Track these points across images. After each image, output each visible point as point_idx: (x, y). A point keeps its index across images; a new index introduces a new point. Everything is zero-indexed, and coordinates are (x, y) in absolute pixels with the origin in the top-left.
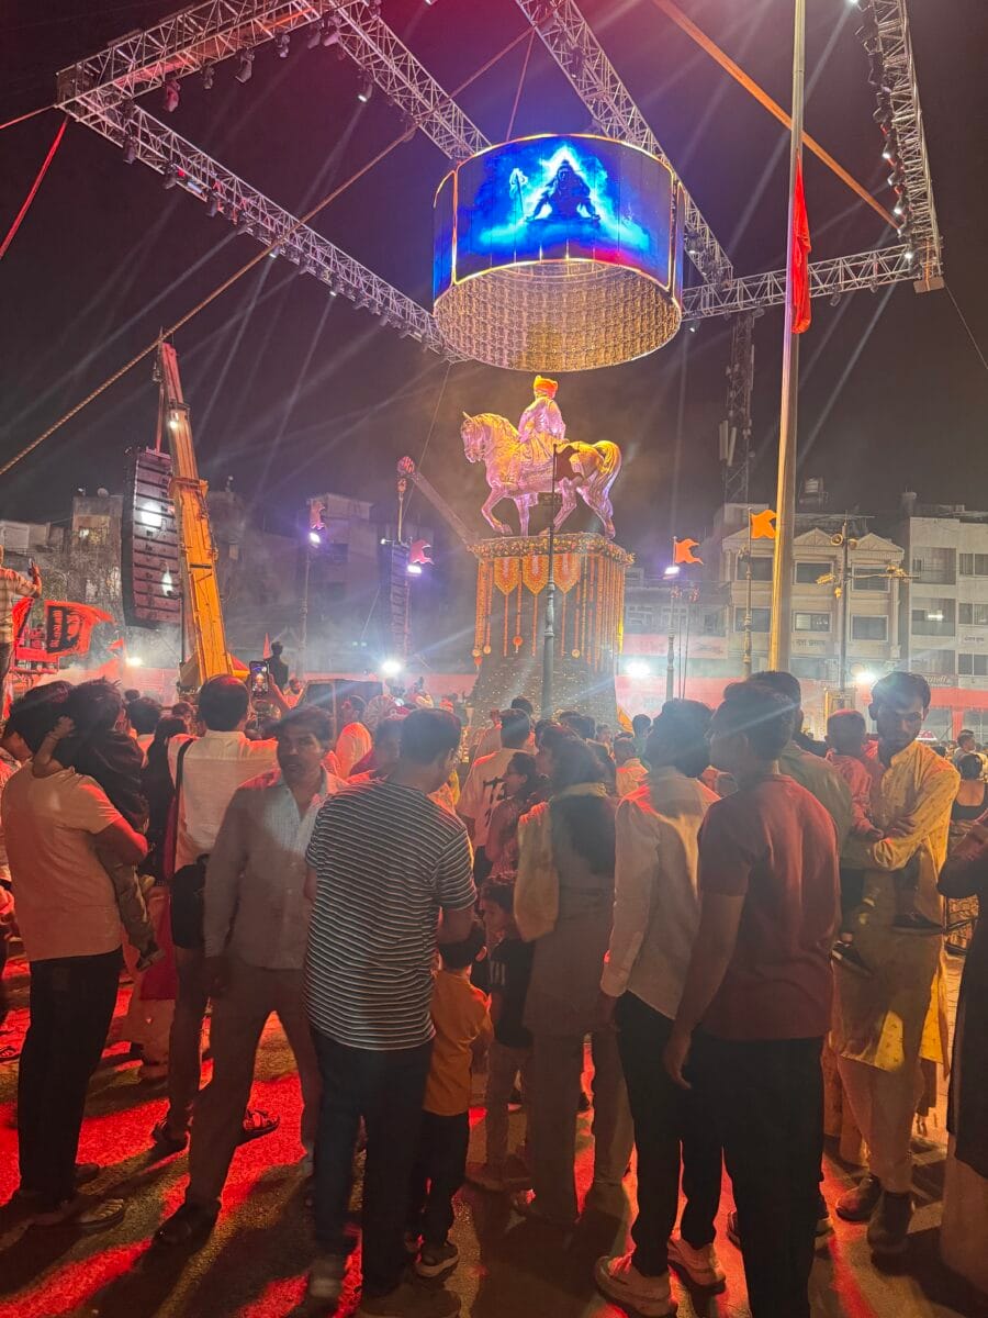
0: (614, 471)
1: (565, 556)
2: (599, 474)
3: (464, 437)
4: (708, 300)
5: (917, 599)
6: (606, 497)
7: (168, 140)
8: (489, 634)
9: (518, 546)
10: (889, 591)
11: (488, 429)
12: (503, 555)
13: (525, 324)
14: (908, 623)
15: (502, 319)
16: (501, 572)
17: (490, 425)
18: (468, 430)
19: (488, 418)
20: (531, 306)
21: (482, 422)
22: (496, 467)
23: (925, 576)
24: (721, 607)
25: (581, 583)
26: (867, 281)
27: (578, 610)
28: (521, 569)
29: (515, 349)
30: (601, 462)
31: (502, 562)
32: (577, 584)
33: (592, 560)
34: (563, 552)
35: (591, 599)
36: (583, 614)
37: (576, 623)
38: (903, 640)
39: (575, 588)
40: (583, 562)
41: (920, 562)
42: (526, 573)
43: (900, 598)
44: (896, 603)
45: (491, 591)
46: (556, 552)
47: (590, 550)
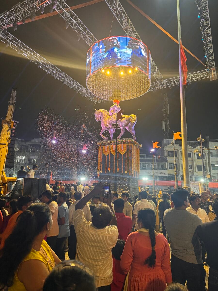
0: (135, 122)
1: (122, 144)
2: (131, 123)
3: (95, 115)
4: (157, 86)
5: (212, 161)
6: (133, 129)
7: (19, 43)
8: (101, 167)
9: (109, 142)
10: (205, 159)
11: (101, 113)
12: (105, 145)
13: (111, 90)
14: (211, 167)
15: (105, 88)
16: (105, 149)
17: (102, 112)
18: (96, 113)
19: (101, 110)
20: (113, 85)
21: (100, 111)
22: (103, 123)
23: (214, 155)
24: (165, 163)
25: (127, 152)
26: (197, 78)
27: (126, 159)
28: (110, 149)
29: (109, 95)
30: (132, 120)
31: (105, 147)
32: (126, 152)
33: (130, 146)
34: (121, 143)
35: (130, 156)
36: (128, 161)
37: (126, 163)
38: (210, 171)
39: (125, 153)
40: (127, 146)
41: (212, 152)
42: (111, 150)
43: (208, 161)
44: (208, 162)
45: (102, 155)
46: (119, 144)
47: (129, 143)
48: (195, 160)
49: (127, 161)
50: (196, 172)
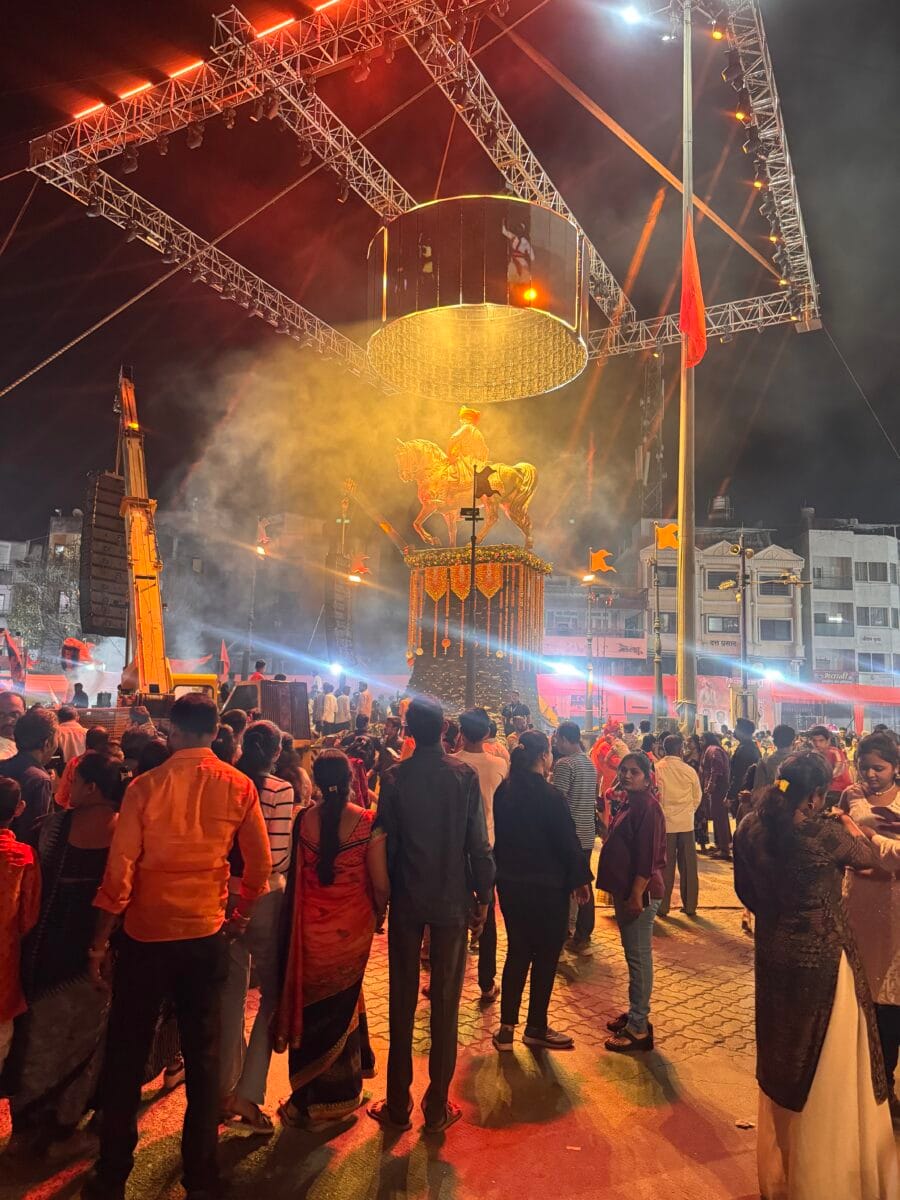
0: (532, 489)
1: (489, 565)
2: (519, 492)
4: (614, 340)
5: (818, 604)
7: (130, 200)
8: (420, 637)
9: (446, 556)
10: (792, 597)
11: (419, 453)
12: (433, 565)
14: (810, 626)
16: (431, 580)
17: (420, 448)
18: (402, 454)
19: (419, 443)
21: (414, 447)
22: (427, 487)
23: (825, 582)
24: (640, 611)
25: (503, 589)
26: (754, 322)
27: (501, 614)
28: (449, 577)
30: (521, 481)
31: (432, 571)
32: (500, 591)
33: (513, 569)
34: (487, 562)
35: (513, 604)
36: (506, 618)
37: (500, 626)
38: (807, 640)
39: (498, 594)
40: (505, 571)
41: (819, 570)
42: (454, 581)
43: (802, 603)
44: (799, 607)
45: (422, 597)
46: (480, 562)
47: (511, 560)
48: (752, 600)
49: (504, 619)
50: (753, 642)
